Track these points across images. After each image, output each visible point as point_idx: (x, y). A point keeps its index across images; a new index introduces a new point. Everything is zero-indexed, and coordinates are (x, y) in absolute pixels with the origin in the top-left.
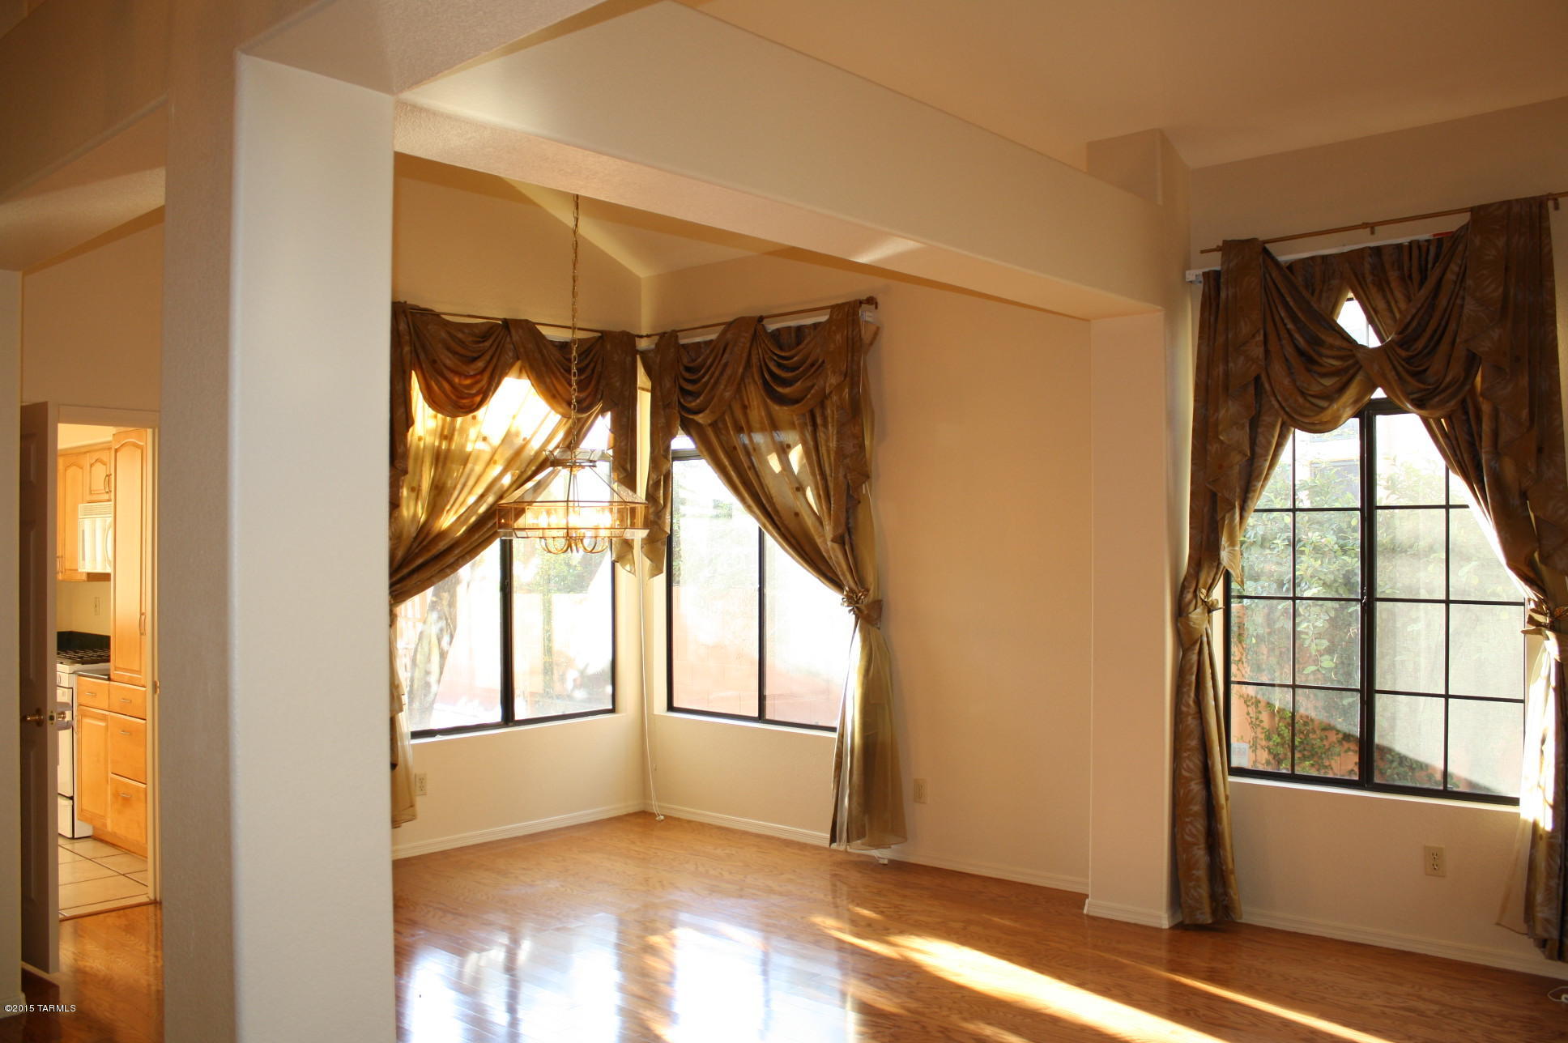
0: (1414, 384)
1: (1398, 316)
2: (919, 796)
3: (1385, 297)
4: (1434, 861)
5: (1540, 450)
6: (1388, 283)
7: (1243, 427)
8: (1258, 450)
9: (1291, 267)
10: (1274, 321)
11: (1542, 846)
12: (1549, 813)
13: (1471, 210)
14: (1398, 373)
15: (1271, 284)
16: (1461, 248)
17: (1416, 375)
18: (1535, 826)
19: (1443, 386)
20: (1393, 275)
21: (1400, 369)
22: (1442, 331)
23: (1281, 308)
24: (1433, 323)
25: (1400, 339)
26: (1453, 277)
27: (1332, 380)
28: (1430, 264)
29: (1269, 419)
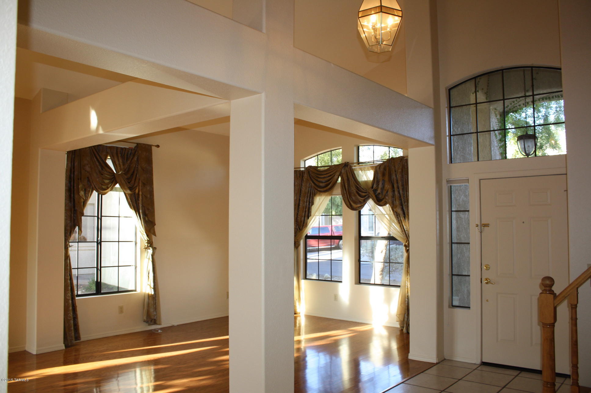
4: (121, 309)
7: (83, 191)
11: (150, 298)
12: (152, 290)
13: (137, 144)
17: (129, 183)
18: (149, 293)
22: (134, 172)
23: (95, 158)
24: (132, 171)
25: (124, 172)
26: (135, 159)
27: (107, 181)
28: (129, 155)
29: (88, 189)
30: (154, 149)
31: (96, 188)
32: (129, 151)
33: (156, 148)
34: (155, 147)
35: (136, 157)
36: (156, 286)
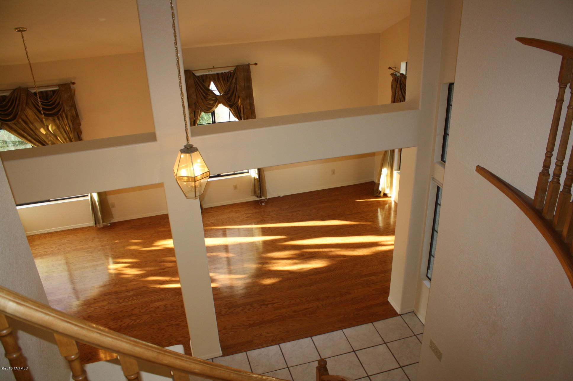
0: (230, 103)
1: (223, 89)
2: (113, 206)
3: (220, 84)
4: (235, 187)
5: (251, 113)
6: (220, 81)
7: (193, 113)
8: (196, 117)
9: (199, 77)
10: (198, 90)
11: (256, 181)
12: (257, 175)
13: (236, 66)
14: (226, 101)
15: (196, 82)
16: (235, 75)
17: (229, 101)
18: (254, 178)
19: (235, 103)
20: (221, 79)
21: (226, 100)
22: (233, 92)
23: (199, 87)
24: (232, 91)
25: (224, 93)
26: (234, 81)
27: (212, 102)
28: (229, 78)
29: (198, 111)
30: (252, 68)
31: (203, 110)
32: (228, 74)
33: (255, 66)
34: (253, 65)
35: (235, 79)
36: (260, 172)
